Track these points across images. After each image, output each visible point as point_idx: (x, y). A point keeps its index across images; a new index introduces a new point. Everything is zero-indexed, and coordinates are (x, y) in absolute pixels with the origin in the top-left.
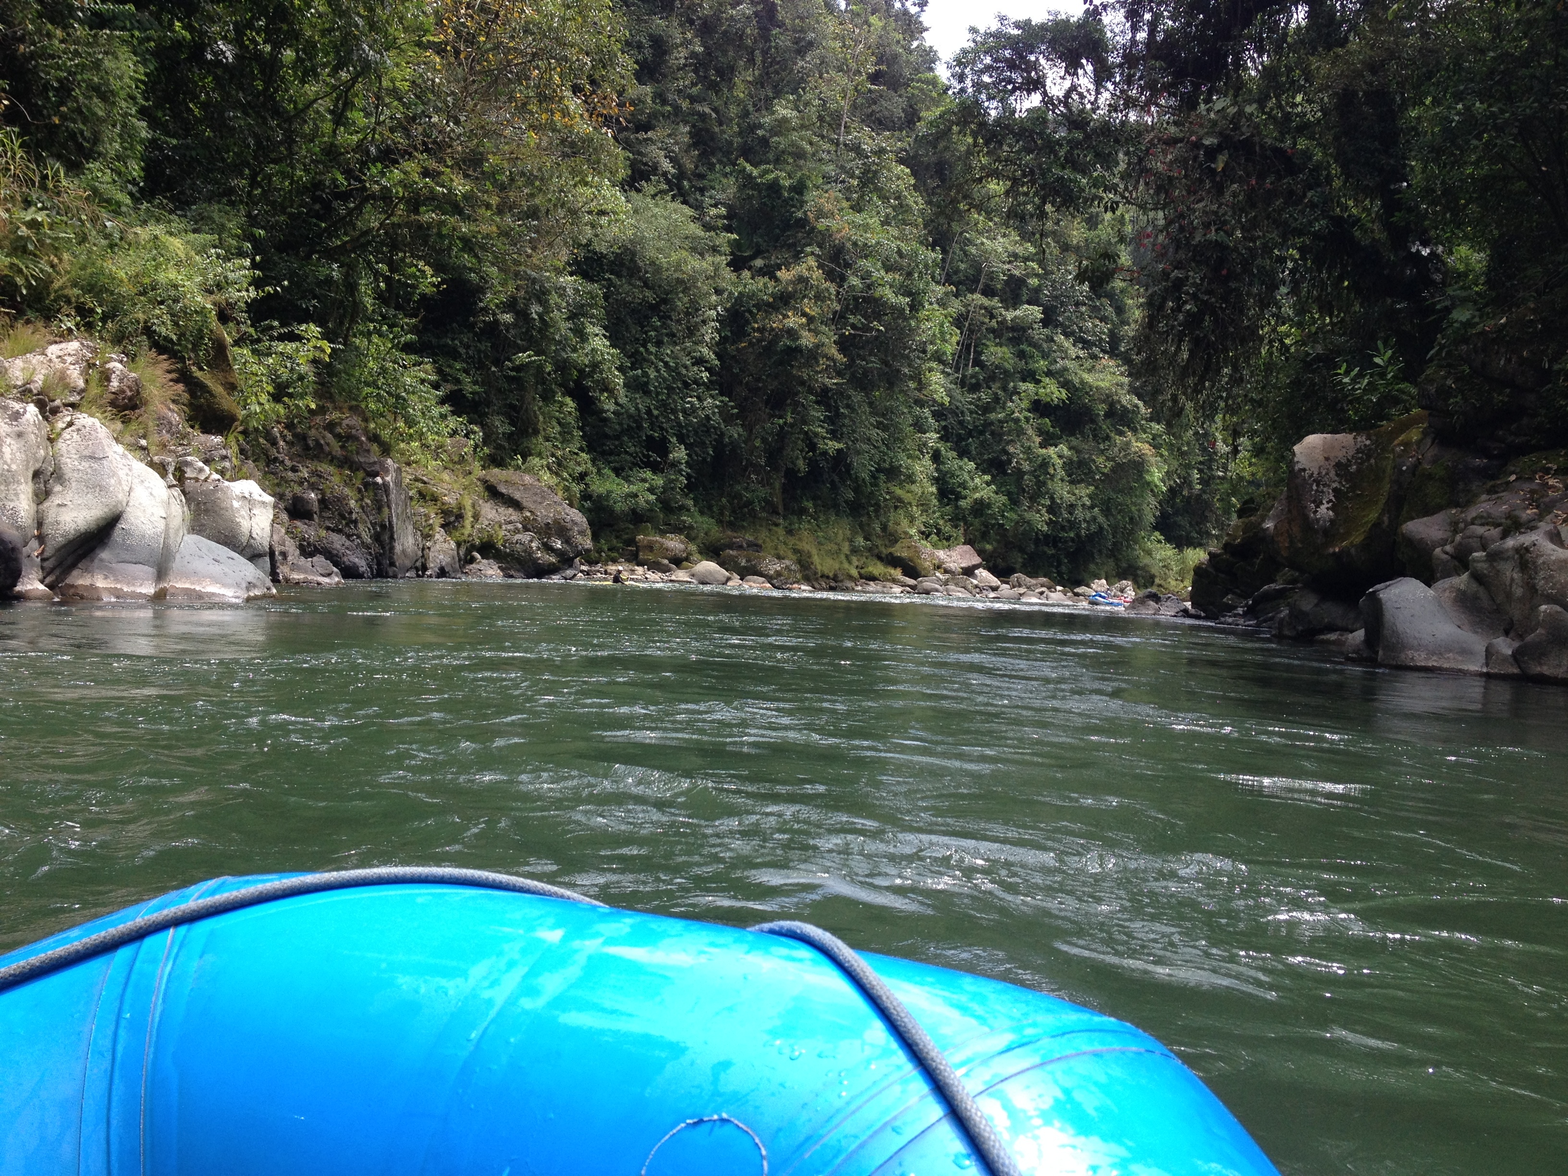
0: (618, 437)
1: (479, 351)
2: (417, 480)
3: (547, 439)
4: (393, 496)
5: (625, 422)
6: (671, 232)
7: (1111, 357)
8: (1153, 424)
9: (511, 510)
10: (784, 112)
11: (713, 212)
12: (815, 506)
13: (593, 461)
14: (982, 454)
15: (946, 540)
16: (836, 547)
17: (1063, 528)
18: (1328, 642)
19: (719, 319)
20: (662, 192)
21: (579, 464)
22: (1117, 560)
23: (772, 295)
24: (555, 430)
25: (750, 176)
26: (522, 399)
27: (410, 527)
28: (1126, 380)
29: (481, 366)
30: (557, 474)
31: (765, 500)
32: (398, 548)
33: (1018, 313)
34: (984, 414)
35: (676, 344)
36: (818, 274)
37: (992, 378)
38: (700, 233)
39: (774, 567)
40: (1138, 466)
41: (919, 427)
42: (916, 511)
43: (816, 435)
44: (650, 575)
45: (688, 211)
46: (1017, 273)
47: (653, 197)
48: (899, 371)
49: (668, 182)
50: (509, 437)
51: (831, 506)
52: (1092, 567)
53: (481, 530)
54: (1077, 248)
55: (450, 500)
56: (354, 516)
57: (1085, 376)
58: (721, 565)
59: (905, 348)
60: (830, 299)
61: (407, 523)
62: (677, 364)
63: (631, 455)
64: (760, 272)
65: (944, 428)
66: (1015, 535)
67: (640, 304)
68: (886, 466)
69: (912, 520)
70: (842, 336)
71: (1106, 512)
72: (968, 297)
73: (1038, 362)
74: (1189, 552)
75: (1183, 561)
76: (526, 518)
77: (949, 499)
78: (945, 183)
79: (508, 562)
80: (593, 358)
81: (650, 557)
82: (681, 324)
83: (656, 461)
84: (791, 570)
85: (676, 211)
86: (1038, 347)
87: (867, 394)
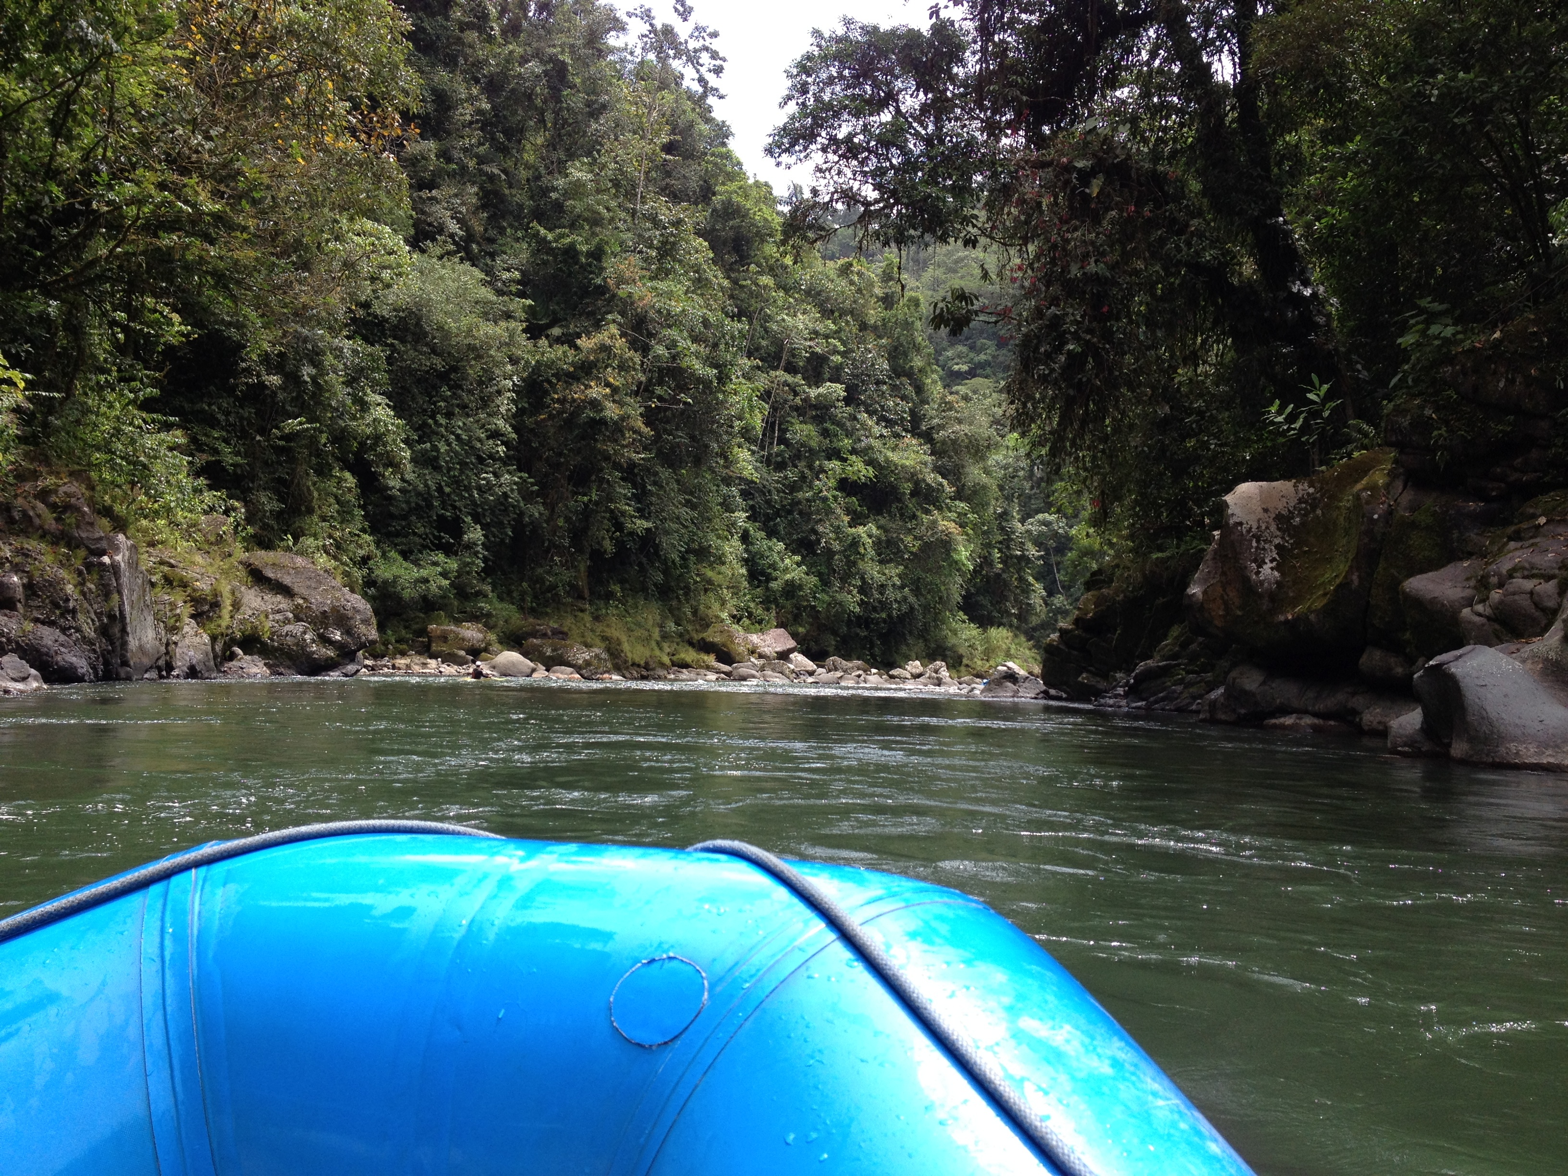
0: (405, 517)
1: (242, 418)
2: (162, 563)
3: (324, 519)
4: (124, 580)
5: (414, 499)
6: (462, 293)
7: (913, 436)
8: (957, 503)
9: (279, 597)
10: (580, 174)
11: (506, 275)
12: (623, 590)
13: (378, 544)
14: (791, 534)
15: (759, 624)
16: (646, 633)
17: (875, 609)
18: (1283, 727)
19: (516, 389)
20: (449, 253)
21: (361, 547)
22: (926, 640)
23: (572, 364)
24: (333, 509)
25: (544, 240)
26: (292, 473)
27: (150, 619)
28: (929, 459)
29: (244, 435)
30: (335, 558)
31: (570, 584)
32: (133, 643)
33: (821, 390)
34: (791, 493)
35: (468, 416)
36: (621, 342)
37: (798, 456)
38: (491, 296)
39: (583, 656)
40: (946, 545)
41: (727, 506)
42: (726, 594)
43: (623, 513)
44: (447, 669)
45: (478, 273)
46: (818, 350)
47: (440, 258)
48: (707, 446)
49: (455, 243)
50: (278, 515)
51: (640, 589)
52: (904, 648)
53: (242, 622)
54: (875, 328)
55: (203, 586)
56: (71, 604)
57: (890, 454)
58: (525, 654)
59: (713, 423)
60: (635, 369)
61: (146, 613)
62: (470, 437)
63: (420, 536)
64: (559, 340)
65: (752, 508)
66: (828, 618)
67: (427, 372)
68: (696, 546)
69: (723, 603)
70: (648, 408)
71: (917, 592)
72: (773, 373)
73: (842, 440)
74: (993, 632)
75: (987, 640)
76: (298, 606)
77: (760, 581)
78: (744, 259)
79: (276, 658)
80: (375, 429)
81: (445, 648)
82: (473, 394)
83: (448, 542)
84: (600, 659)
85: (465, 274)
86: (842, 426)
87: (675, 470)
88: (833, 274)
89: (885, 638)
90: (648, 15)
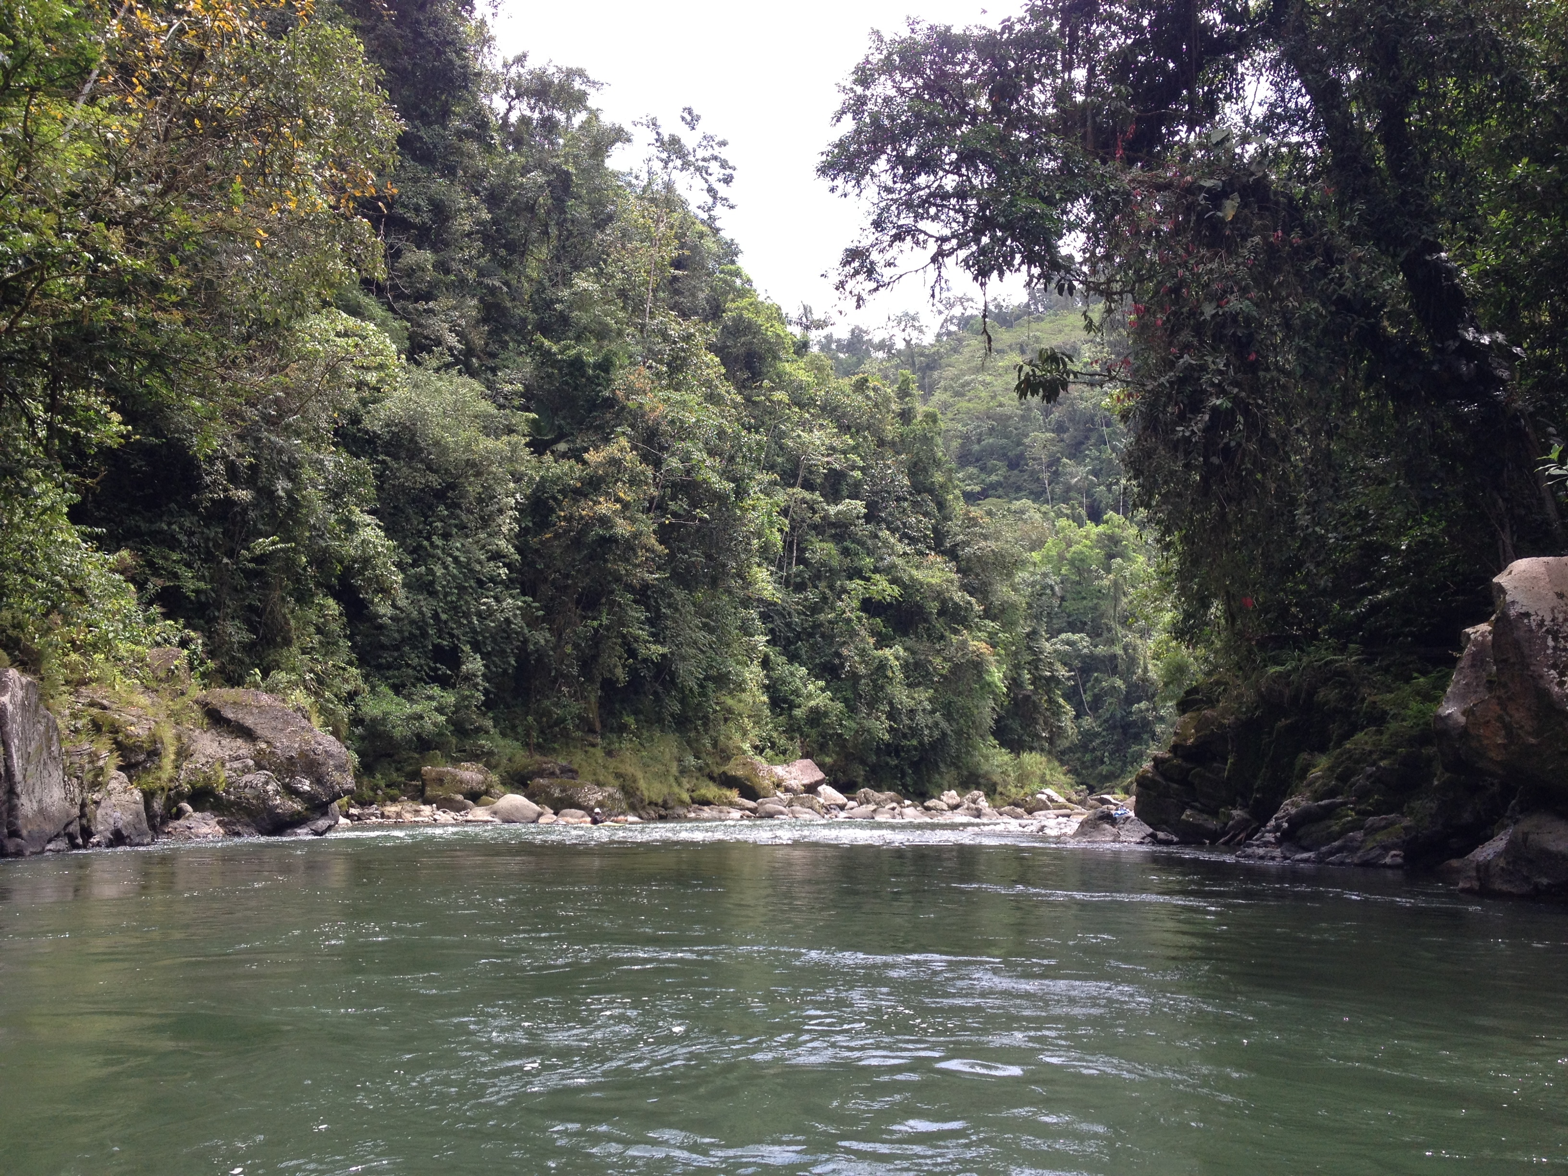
0: (397, 648)
1: (207, 540)
2: (93, 704)
3: (303, 651)
4: (14, 727)
5: (406, 629)
6: (460, 407)
7: (937, 553)
8: (987, 622)
9: (239, 742)
10: (585, 285)
11: (508, 388)
12: (637, 721)
13: (366, 678)
14: (812, 658)
15: (782, 755)
16: (664, 768)
17: (905, 736)
19: (519, 507)
20: (448, 366)
21: (346, 681)
22: (958, 768)
23: (580, 479)
24: (314, 640)
25: (549, 352)
26: (264, 600)
28: (955, 577)
29: (209, 558)
30: (316, 694)
31: (580, 717)
33: (840, 507)
34: (812, 615)
35: (467, 536)
36: (631, 457)
37: (818, 576)
38: (492, 410)
39: (595, 796)
40: (978, 666)
41: (746, 629)
42: (748, 723)
43: (636, 639)
44: (441, 816)
45: (477, 386)
46: (837, 466)
47: (437, 370)
48: (724, 566)
49: (453, 356)
50: (248, 647)
51: (655, 720)
52: (937, 777)
53: (190, 772)
54: (893, 444)
55: (139, 731)
57: (914, 572)
58: (530, 797)
59: (731, 540)
60: (647, 484)
61: (51, 767)
62: (469, 559)
63: (414, 668)
64: (564, 455)
65: (772, 631)
66: (855, 746)
67: (422, 490)
68: (713, 672)
69: (745, 733)
70: (662, 525)
71: (948, 717)
72: (790, 490)
73: (863, 559)
74: (1026, 757)
75: (1020, 766)
76: (260, 752)
77: (782, 709)
78: (756, 375)
79: (232, 814)
80: (364, 551)
81: (440, 793)
82: (472, 513)
83: (445, 674)
84: (614, 799)
85: (463, 385)
86: (862, 544)
87: (691, 591)
88: (848, 390)
89: (915, 766)
90: (654, 124)
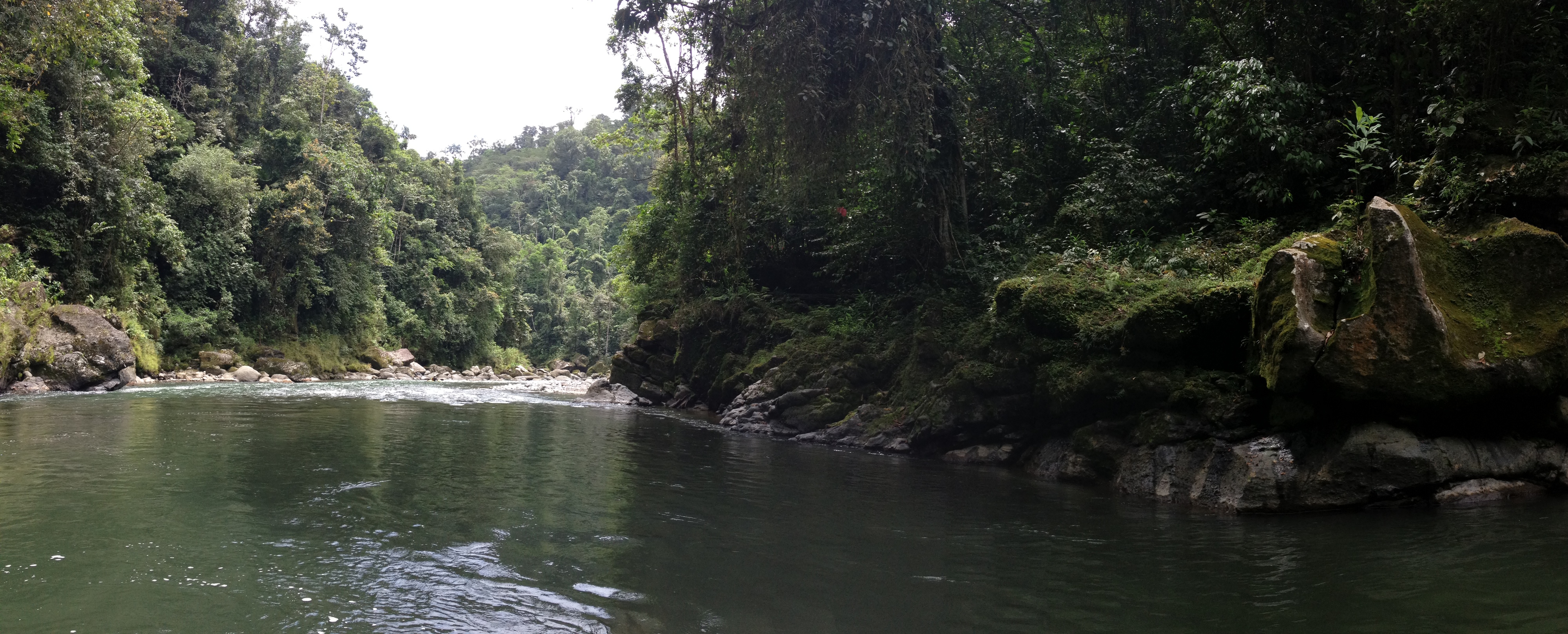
0: (188, 289)
5: (192, 279)
6: (218, 166)
7: (472, 248)
8: (496, 282)
9: (67, 335)
10: (287, 101)
11: (246, 154)
12: (318, 328)
13: (170, 305)
14: (408, 298)
15: (393, 346)
16: (332, 353)
17: (453, 338)
19: (251, 215)
20: (215, 143)
21: (159, 306)
22: (480, 355)
23: (283, 198)
25: (268, 136)
26: (104, 259)
28: (481, 259)
29: (71, 235)
31: (286, 325)
33: (423, 222)
34: (408, 276)
35: (224, 231)
36: (311, 186)
37: (412, 257)
38: (237, 164)
39: (292, 367)
40: (490, 304)
41: (374, 282)
42: (375, 329)
43: (316, 283)
44: (207, 378)
45: (230, 153)
46: (422, 201)
47: (209, 146)
48: (363, 246)
49: (218, 139)
50: (89, 284)
51: (328, 327)
52: (469, 359)
53: (36, 352)
54: (450, 194)
57: (460, 256)
58: (256, 367)
59: (366, 232)
60: (320, 200)
62: (225, 242)
63: (197, 300)
64: (275, 188)
65: (388, 283)
66: (429, 342)
67: (201, 207)
68: (358, 303)
69: (374, 335)
70: (328, 222)
71: (475, 329)
72: (398, 211)
73: (435, 249)
74: (509, 350)
75: (506, 354)
76: (77, 340)
77: (393, 323)
78: (380, 155)
79: (56, 378)
80: (167, 238)
81: (208, 365)
82: (227, 218)
83: (212, 303)
84: (304, 369)
85: (222, 153)
86: (434, 242)
87: (345, 260)
89: (458, 353)
90: (323, 18)
